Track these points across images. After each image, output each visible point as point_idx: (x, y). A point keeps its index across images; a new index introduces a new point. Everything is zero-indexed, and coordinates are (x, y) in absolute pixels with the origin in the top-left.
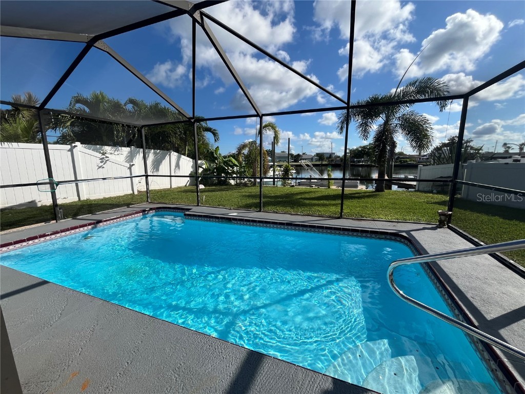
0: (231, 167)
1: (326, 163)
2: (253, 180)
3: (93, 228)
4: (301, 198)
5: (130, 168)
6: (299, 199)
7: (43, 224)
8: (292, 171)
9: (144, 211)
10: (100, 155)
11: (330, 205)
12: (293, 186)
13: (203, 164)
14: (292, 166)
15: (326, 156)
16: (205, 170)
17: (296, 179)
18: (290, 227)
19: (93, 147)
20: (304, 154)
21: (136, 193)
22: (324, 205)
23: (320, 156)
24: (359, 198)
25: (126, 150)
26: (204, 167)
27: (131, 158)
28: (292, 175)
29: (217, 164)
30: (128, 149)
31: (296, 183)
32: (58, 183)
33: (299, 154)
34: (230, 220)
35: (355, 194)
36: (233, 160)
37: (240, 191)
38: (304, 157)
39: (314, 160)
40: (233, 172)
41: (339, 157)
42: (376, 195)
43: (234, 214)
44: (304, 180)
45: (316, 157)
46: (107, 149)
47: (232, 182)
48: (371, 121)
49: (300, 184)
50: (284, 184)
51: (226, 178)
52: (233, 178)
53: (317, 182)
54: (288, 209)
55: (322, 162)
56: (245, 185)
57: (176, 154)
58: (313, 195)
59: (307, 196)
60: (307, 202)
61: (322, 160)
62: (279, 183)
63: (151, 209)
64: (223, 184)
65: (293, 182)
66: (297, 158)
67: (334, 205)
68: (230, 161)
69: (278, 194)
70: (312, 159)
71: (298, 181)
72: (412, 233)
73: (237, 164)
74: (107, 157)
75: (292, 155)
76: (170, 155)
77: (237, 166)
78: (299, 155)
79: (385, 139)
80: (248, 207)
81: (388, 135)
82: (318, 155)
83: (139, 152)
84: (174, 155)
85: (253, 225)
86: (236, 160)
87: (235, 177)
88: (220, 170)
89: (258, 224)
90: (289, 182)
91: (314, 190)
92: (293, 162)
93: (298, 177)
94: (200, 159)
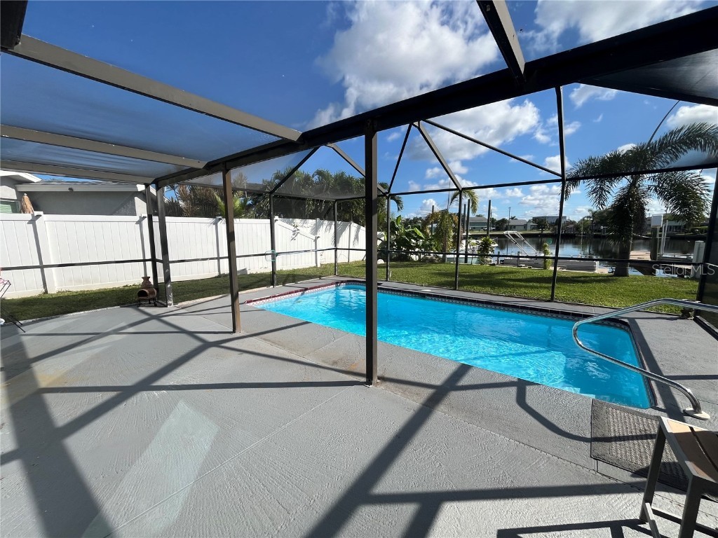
0: (415, 239)
1: (549, 232)
2: (441, 255)
3: (302, 294)
4: (504, 279)
5: (315, 241)
6: (502, 279)
7: (265, 288)
8: (493, 245)
9: (337, 283)
10: (292, 228)
11: (541, 287)
12: (494, 265)
13: (382, 235)
14: (492, 236)
15: (549, 221)
16: (384, 243)
17: (498, 256)
18: (489, 306)
19: (287, 220)
20: (512, 218)
21: (319, 266)
22: (532, 287)
23: (540, 222)
24: (584, 282)
25: (311, 222)
26: (383, 239)
27: (316, 229)
28: (493, 251)
29: (397, 235)
30: (314, 221)
31: (498, 261)
32: (278, 254)
33: (504, 219)
34: (423, 296)
35: (580, 277)
36: (418, 232)
37: (428, 268)
38: (512, 223)
39: (529, 228)
40: (417, 246)
41: (573, 223)
42: (612, 280)
43: (427, 290)
44: (508, 258)
45: (532, 224)
46: (297, 221)
47: (414, 257)
48: (609, 185)
49: (503, 263)
50: (481, 262)
51: (407, 252)
52: (416, 253)
53: (529, 261)
54: (488, 289)
55: (542, 231)
56: (432, 261)
57: (356, 225)
58: (521, 277)
59: (512, 276)
60: (512, 283)
61: (542, 229)
62: (473, 261)
63: (342, 282)
64: (403, 259)
65: (494, 260)
66: (502, 225)
67: (545, 288)
68: (413, 232)
69: (474, 272)
70: (525, 226)
71: (500, 259)
72: (637, 320)
73: (422, 236)
74: (298, 230)
75: (493, 220)
76: (350, 226)
77: (422, 238)
78: (503, 221)
79: (629, 207)
80: (440, 285)
81: (633, 201)
82: (535, 219)
83: (322, 224)
84: (354, 226)
85: (449, 302)
86: (421, 231)
87: (418, 252)
88: (401, 242)
89: (454, 301)
90: (489, 259)
91: (523, 270)
92: (494, 230)
93: (501, 254)
94: (379, 230)
